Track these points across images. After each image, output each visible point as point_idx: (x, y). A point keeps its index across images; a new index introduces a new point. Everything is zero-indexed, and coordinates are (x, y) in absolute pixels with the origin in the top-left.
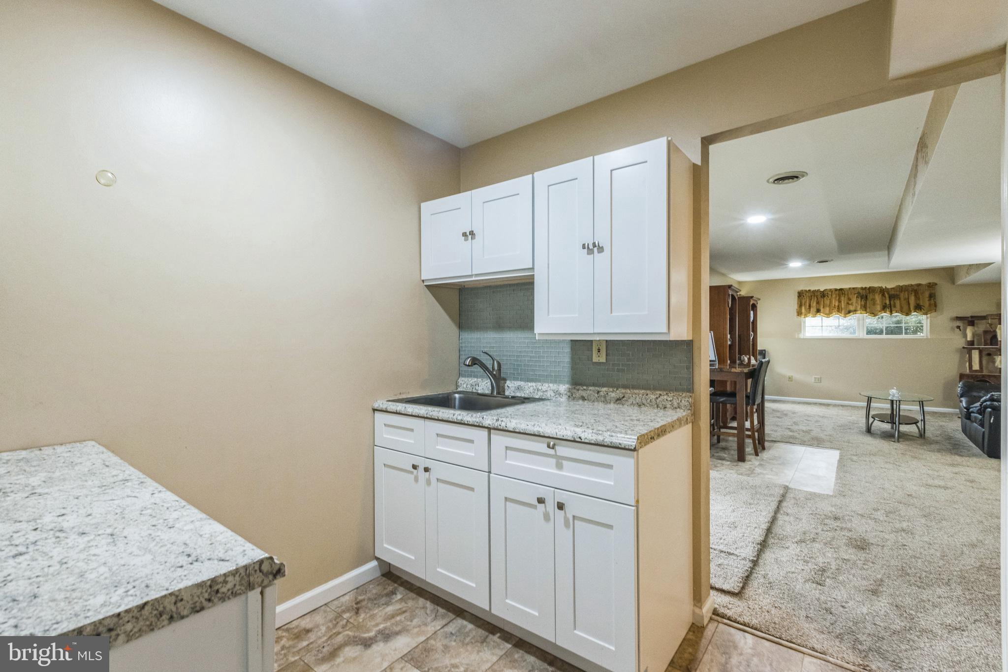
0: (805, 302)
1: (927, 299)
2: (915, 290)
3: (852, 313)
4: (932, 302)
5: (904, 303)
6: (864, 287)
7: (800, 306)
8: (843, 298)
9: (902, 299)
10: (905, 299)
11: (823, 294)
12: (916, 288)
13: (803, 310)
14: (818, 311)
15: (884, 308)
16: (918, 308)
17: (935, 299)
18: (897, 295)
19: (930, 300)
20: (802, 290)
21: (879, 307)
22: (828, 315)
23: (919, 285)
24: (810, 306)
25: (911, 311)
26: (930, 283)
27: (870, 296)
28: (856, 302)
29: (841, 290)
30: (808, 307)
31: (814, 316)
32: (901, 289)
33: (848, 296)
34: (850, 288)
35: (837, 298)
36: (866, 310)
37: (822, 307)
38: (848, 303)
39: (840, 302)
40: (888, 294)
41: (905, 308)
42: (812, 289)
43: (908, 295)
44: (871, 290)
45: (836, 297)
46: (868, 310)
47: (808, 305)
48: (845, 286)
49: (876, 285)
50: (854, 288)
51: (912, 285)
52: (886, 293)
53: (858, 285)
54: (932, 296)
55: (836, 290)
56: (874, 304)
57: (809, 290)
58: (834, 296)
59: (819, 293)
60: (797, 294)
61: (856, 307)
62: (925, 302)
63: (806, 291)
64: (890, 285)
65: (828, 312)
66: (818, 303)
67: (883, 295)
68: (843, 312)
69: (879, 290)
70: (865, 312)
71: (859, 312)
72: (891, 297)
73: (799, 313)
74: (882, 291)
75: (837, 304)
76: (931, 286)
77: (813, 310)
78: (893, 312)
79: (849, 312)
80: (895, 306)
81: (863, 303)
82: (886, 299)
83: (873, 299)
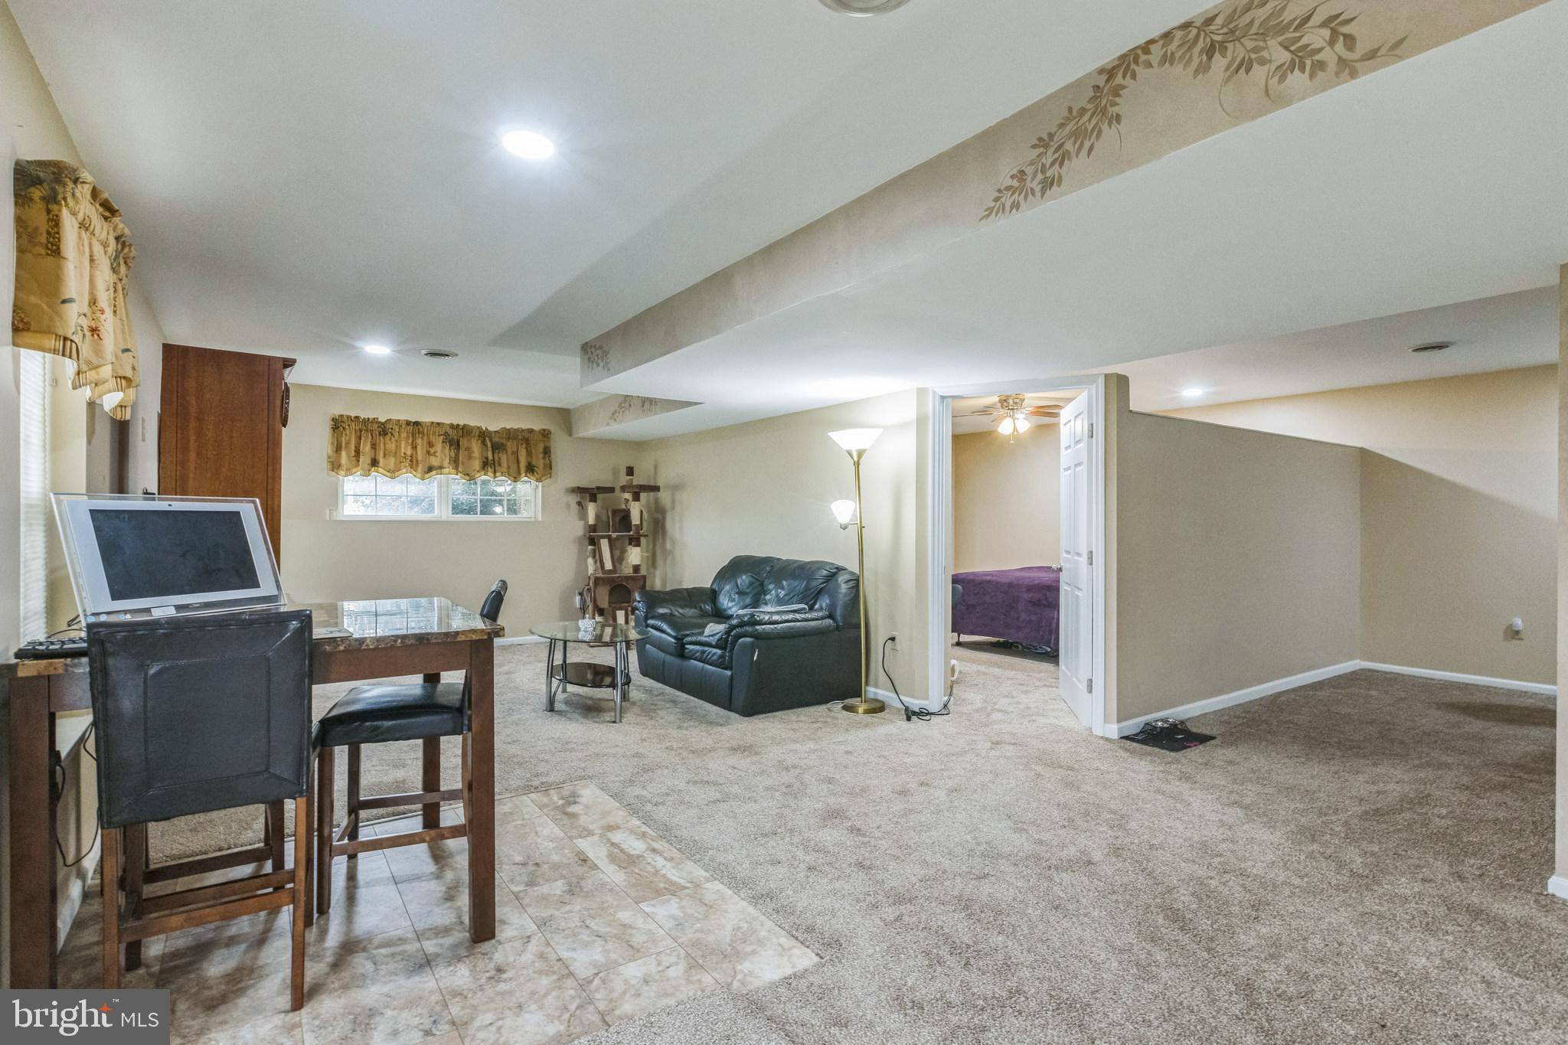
0: (348, 443)
1: (541, 456)
2: (525, 438)
3: (434, 472)
4: (548, 461)
5: (512, 458)
6: (455, 424)
7: (338, 449)
8: (419, 441)
9: (509, 451)
10: (513, 453)
11: (384, 429)
12: (527, 435)
13: (344, 458)
14: (374, 463)
15: (486, 464)
16: (531, 469)
17: (550, 456)
18: (502, 444)
19: (544, 458)
20: (342, 416)
21: (477, 464)
22: (393, 473)
23: (531, 431)
24: (358, 452)
25: (519, 473)
26: (544, 430)
27: (464, 442)
28: (442, 454)
29: (417, 423)
30: (353, 454)
31: (366, 474)
32: (510, 434)
33: (428, 437)
34: (433, 423)
35: (410, 441)
36: (456, 468)
37: (382, 454)
38: (428, 453)
39: (414, 448)
40: (491, 441)
41: (514, 467)
42: (363, 415)
43: (517, 445)
44: (465, 431)
45: (408, 438)
46: (460, 469)
47: (353, 448)
48: (425, 418)
49: (473, 423)
50: (438, 424)
51: (523, 431)
52: (487, 439)
53: (447, 420)
54: (547, 452)
55: (408, 423)
56: (470, 458)
57: (357, 418)
58: (404, 435)
59: (376, 426)
60: (329, 424)
61: (442, 461)
62: (537, 460)
63: (349, 417)
64: (493, 426)
65: (392, 467)
66: (374, 446)
67: (484, 443)
68: (420, 469)
69: (477, 433)
70: (454, 471)
71: (446, 471)
72: (497, 447)
73: (335, 466)
74: (483, 435)
75: (409, 453)
76: (545, 434)
77: (365, 460)
78: (498, 474)
79: (430, 469)
80: (500, 465)
81: (453, 454)
82: (487, 450)
83: (468, 449)
